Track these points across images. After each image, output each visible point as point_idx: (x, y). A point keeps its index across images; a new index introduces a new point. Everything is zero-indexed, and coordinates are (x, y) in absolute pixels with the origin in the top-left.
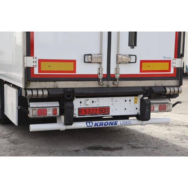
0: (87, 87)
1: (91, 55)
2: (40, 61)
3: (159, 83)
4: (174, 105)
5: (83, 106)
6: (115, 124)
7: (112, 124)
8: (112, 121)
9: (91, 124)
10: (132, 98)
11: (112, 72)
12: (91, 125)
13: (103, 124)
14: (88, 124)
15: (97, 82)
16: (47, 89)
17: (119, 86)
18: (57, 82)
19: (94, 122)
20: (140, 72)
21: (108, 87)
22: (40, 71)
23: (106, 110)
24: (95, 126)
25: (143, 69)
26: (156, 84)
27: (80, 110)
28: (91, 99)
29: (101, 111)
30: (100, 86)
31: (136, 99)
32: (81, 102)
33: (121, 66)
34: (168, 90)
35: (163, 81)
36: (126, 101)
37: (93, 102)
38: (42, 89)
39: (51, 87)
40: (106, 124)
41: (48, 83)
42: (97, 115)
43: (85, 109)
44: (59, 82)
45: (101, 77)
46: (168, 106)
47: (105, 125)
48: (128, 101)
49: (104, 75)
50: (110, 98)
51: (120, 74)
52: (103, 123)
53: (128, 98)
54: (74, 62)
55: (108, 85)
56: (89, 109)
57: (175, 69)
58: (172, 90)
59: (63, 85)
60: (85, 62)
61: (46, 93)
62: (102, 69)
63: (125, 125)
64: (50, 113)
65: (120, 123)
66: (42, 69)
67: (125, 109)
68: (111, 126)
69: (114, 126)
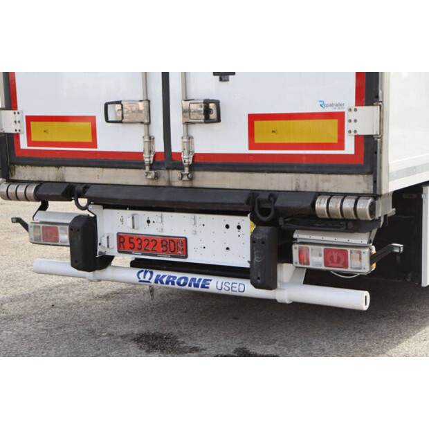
0: (124, 183)
3: (308, 182)
5: (127, 228)
6: (203, 286)
7: (197, 286)
8: (197, 277)
11: (176, 147)
12: (147, 279)
13: (176, 281)
14: (142, 275)
15: (141, 172)
16: (42, 183)
17: (197, 184)
18: (63, 168)
20: (250, 148)
22: (30, 143)
23: (179, 245)
24: (156, 281)
25: (257, 140)
26: (298, 186)
28: (143, 215)
29: (166, 246)
30: (150, 183)
32: (122, 220)
33: (196, 131)
34: (321, 205)
35: (320, 177)
36: (227, 227)
37: (148, 222)
39: (51, 180)
40: (182, 281)
42: (156, 255)
43: (130, 238)
44: (67, 168)
45: (148, 159)
47: (179, 284)
48: (233, 227)
49: (156, 155)
50: (189, 216)
51: (197, 151)
52: (175, 278)
53: (233, 220)
54: (92, 120)
55: (169, 181)
56: (138, 239)
57: (359, 139)
58: (335, 204)
59: (74, 175)
60: (107, 120)
61: (31, 190)
62: (151, 139)
63: (230, 293)
64: (64, 237)
65: (216, 284)
66: (34, 139)
67: (228, 249)
68: (193, 288)
69: (200, 289)
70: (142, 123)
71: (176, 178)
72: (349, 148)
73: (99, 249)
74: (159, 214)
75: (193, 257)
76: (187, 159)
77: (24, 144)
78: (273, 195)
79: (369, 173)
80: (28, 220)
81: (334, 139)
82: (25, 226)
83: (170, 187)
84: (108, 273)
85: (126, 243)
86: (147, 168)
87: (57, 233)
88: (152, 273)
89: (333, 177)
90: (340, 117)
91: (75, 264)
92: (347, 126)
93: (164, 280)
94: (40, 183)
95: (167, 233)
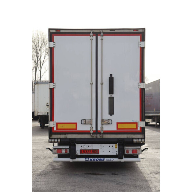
1: (85, 120)
2: (57, 123)
4: (142, 151)
5: (83, 148)
6: (103, 160)
7: (101, 160)
8: (101, 158)
9: (88, 159)
10: (114, 145)
11: (99, 129)
14: (86, 159)
15: (90, 135)
16: (61, 139)
17: (104, 137)
18: (67, 135)
19: (90, 159)
20: (117, 129)
21: (97, 138)
22: (57, 129)
23: (97, 151)
24: (90, 160)
25: (119, 128)
26: (128, 137)
27: (81, 151)
28: (87, 145)
29: (93, 152)
30: (92, 137)
31: (116, 145)
32: (81, 146)
33: (104, 126)
34: (135, 141)
35: (133, 135)
36: (109, 146)
37: (89, 146)
38: (58, 139)
39: (63, 138)
40: (97, 160)
41: (61, 135)
42: (91, 154)
43: (84, 151)
45: (91, 132)
46: (139, 151)
47: (96, 160)
48: (111, 146)
49: (94, 131)
50: (99, 145)
51: (104, 130)
54: (76, 124)
55: (97, 137)
56: (86, 151)
57: (141, 128)
58: (137, 140)
60: (81, 124)
62: (92, 128)
63: (110, 161)
65: (106, 160)
66: (58, 128)
67: (109, 151)
68: (100, 161)
69: (102, 161)
70: (90, 124)
72: (139, 129)
73: (76, 153)
74: (92, 144)
75: (100, 154)
76: (102, 132)
77: (55, 129)
78: (123, 139)
79: (143, 134)
81: (136, 128)
82: (51, 150)
86: (92, 134)
88: (89, 159)
89: (135, 135)
90: (137, 123)
92: (138, 125)
93: (93, 160)
95: (94, 149)
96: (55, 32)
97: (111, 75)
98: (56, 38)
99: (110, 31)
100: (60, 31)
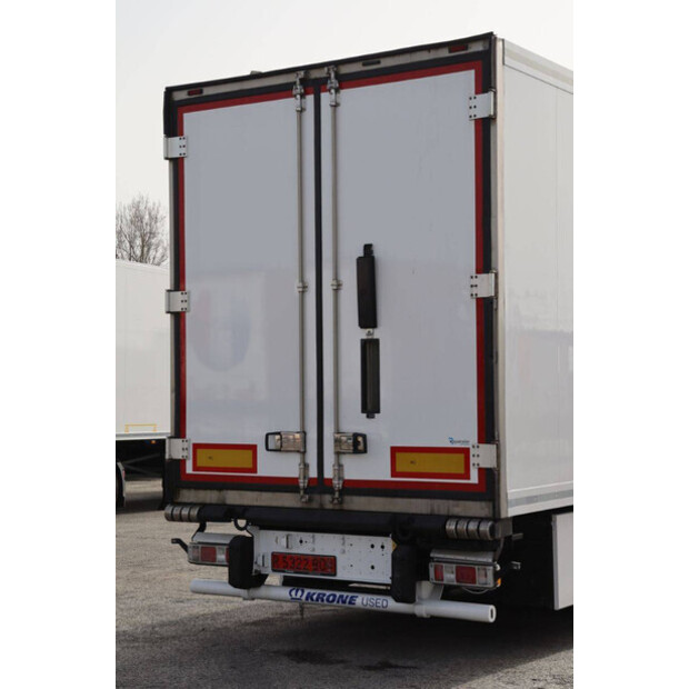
0: (280, 505)
1: (279, 433)
2: (196, 447)
3: (442, 506)
5: (281, 548)
6: (350, 603)
8: (345, 595)
9: (300, 593)
10: (388, 542)
11: (328, 473)
12: (298, 596)
13: (325, 598)
14: (293, 593)
15: (296, 496)
17: (346, 506)
18: (224, 492)
19: (307, 591)
20: (392, 476)
22: (195, 467)
23: (329, 563)
24: (307, 599)
25: (399, 469)
26: (432, 510)
27: (276, 559)
28: (296, 536)
29: (316, 564)
30: (305, 506)
33: (344, 460)
34: (451, 526)
35: (451, 502)
36: (372, 546)
37: (301, 542)
38: (191, 505)
39: (213, 502)
40: (331, 598)
41: (209, 492)
42: (308, 574)
43: (283, 557)
44: (228, 492)
45: (302, 484)
46: (481, 572)
47: (328, 600)
48: (378, 547)
49: (311, 480)
51: (347, 477)
52: (324, 595)
53: (378, 541)
54: (253, 448)
55: (321, 505)
56: (291, 558)
57: (481, 471)
59: (234, 498)
60: (267, 449)
61: (194, 512)
62: (306, 466)
63: (375, 608)
64: (221, 557)
65: (361, 601)
66: (199, 464)
67: (373, 567)
68: (340, 604)
69: (347, 605)
70: (298, 451)
71: (327, 501)
72: (474, 478)
73: (255, 567)
74: (311, 534)
75: (342, 575)
76: (337, 484)
77: (189, 469)
78: (412, 517)
79: (490, 500)
80: (187, 541)
81: (461, 470)
82: (184, 546)
83: (322, 509)
84: (262, 591)
85: (280, 561)
86: (302, 492)
87: (215, 553)
88: (303, 592)
89: (462, 503)
90: (466, 452)
91: (233, 581)
92: (473, 460)
94: (203, 506)
95: (318, 552)
96: (188, 97)
97: (368, 248)
98: (190, 119)
99: (364, 65)
100: (201, 92)
